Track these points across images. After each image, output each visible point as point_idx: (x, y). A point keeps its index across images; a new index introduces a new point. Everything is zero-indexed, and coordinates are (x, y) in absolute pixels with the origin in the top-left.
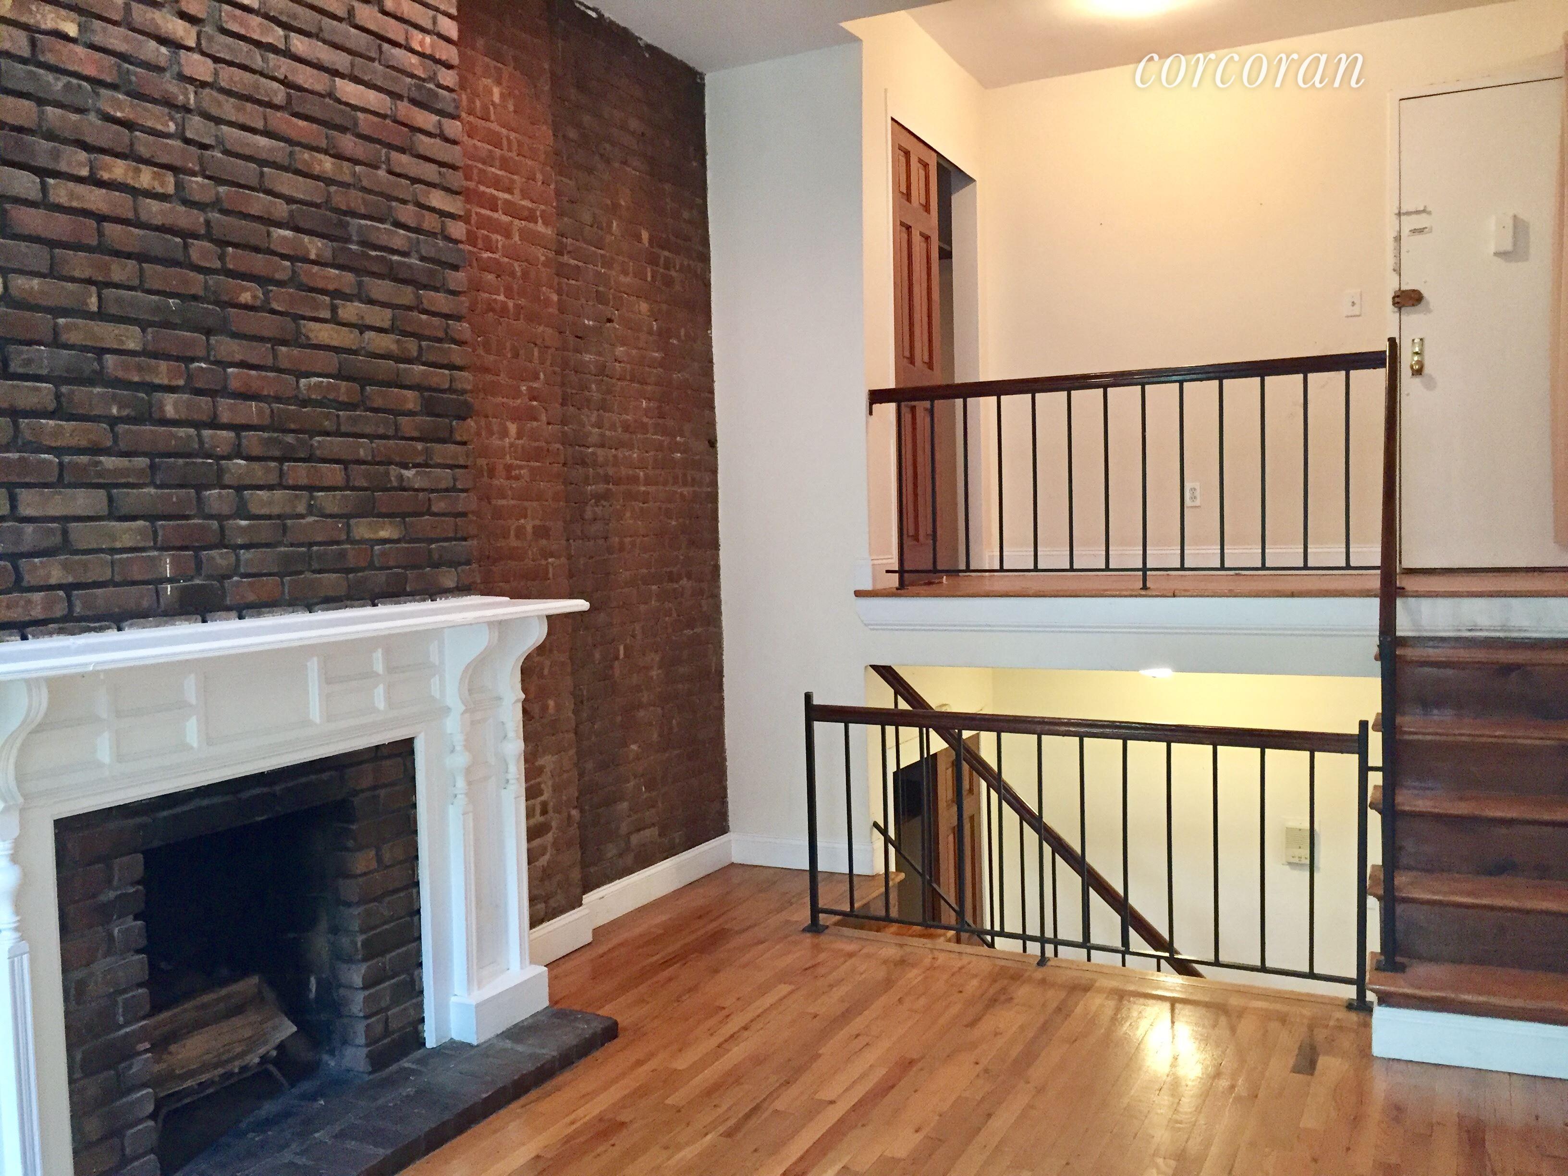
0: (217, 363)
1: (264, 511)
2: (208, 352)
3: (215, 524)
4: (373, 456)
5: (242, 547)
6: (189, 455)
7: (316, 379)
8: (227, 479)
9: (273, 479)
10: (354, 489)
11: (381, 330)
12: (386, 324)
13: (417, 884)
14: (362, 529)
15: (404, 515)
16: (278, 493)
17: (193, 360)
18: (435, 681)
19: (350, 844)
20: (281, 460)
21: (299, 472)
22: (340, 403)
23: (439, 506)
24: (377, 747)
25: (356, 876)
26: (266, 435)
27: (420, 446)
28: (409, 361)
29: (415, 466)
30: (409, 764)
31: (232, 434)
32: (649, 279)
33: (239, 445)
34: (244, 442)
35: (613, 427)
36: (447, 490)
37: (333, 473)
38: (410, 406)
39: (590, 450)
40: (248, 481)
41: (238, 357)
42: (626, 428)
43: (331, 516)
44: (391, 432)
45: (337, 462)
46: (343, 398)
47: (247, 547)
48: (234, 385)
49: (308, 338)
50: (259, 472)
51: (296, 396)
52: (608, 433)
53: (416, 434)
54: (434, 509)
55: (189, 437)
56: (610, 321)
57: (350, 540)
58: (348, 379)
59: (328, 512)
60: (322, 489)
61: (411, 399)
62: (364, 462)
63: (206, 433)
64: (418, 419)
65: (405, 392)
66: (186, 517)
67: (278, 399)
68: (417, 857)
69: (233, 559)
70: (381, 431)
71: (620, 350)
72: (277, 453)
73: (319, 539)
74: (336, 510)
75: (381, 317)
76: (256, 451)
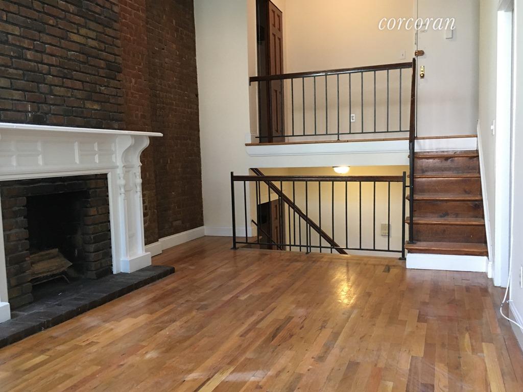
0: (42, 42)
1: (57, 94)
2: (40, 38)
3: (43, 96)
4: (91, 81)
5: (51, 104)
6: (34, 72)
7: (73, 52)
8: (46, 82)
9: (60, 84)
10: (85, 91)
11: (92, 39)
12: (95, 38)
13: (109, 222)
14: (88, 105)
15: (102, 102)
16: (62, 89)
17: (35, 40)
18: (114, 156)
19: (89, 205)
20: (63, 78)
21: (68, 83)
22: (80, 61)
23: (112, 101)
24: (96, 175)
25: (91, 216)
26: (58, 69)
27: (106, 80)
28: (101, 51)
29: (105, 86)
30: (106, 182)
31: (48, 67)
32: (176, 36)
33: (50, 71)
34: (51, 70)
35: (165, 86)
36: (114, 96)
37: (78, 85)
38: (102, 66)
39: (158, 92)
40: (53, 83)
41: (49, 42)
42: (169, 87)
43: (79, 99)
44: (97, 74)
45: (79, 81)
46: (81, 60)
47: (53, 105)
48: (48, 51)
49: (70, 38)
50: (57, 81)
51: (67, 58)
52: (163, 87)
53: (104, 75)
54: (111, 101)
55: (35, 65)
56: (163, 49)
57: (84, 107)
58: (83, 54)
59: (78, 97)
60: (75, 89)
61: (103, 64)
62: (88, 82)
63: (39, 65)
64: (105, 70)
65: (101, 61)
66: (34, 92)
67: (61, 57)
68: (109, 213)
69: (49, 108)
70: (93, 72)
71: (166, 59)
72: (62, 75)
73: (75, 106)
74: (80, 97)
75: (92, 34)
76: (55, 74)
